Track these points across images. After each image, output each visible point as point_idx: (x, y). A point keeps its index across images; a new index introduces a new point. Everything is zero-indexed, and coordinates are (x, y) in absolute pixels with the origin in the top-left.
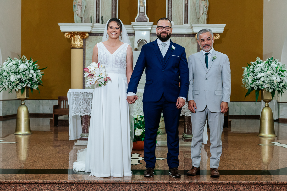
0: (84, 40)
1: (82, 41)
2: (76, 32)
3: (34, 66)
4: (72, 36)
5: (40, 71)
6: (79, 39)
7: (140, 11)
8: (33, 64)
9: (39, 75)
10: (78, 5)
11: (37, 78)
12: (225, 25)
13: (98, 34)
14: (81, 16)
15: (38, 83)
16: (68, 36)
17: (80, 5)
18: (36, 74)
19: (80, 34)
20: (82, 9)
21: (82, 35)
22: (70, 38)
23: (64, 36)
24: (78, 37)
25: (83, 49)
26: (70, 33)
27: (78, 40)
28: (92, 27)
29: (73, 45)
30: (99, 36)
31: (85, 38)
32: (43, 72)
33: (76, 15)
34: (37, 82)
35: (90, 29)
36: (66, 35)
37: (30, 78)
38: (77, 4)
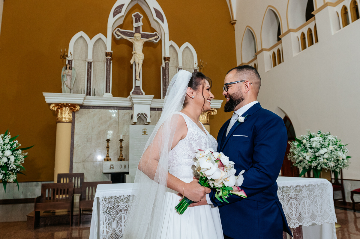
0: (74, 113)
1: (71, 115)
2: (65, 104)
3: (11, 144)
4: (59, 108)
5: (22, 152)
6: (68, 111)
7: (136, 85)
8: (10, 140)
9: (20, 158)
10: (68, 75)
11: (15, 163)
12: (223, 100)
13: (90, 107)
14: (70, 87)
15: (17, 171)
16: (55, 109)
17: (70, 76)
18: (15, 156)
19: (69, 106)
20: (72, 80)
21: (71, 108)
22: (56, 111)
23: (49, 108)
24: (66, 109)
25: (72, 123)
26: (57, 105)
27: (67, 113)
28: (85, 99)
29: (59, 119)
30: (91, 109)
31: (75, 110)
32: (27, 153)
33: (65, 86)
34: (15, 170)
35: (82, 101)
36: (53, 107)
37: (3, 164)
38: (66, 74)
